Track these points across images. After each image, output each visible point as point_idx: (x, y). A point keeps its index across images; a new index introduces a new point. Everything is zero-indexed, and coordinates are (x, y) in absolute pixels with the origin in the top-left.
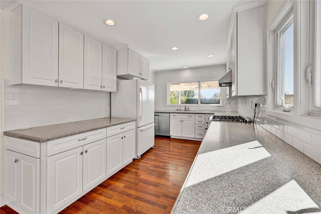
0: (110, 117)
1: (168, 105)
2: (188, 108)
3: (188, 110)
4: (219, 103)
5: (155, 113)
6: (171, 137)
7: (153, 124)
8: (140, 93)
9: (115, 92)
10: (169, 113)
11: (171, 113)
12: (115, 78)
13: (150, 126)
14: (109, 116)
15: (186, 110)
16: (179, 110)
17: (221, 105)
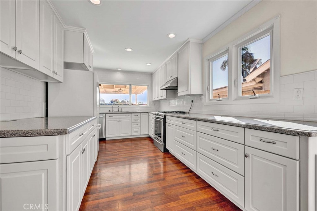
3: (121, 111)
6: (106, 139)
8: (97, 88)
10: (105, 114)
15: (118, 111)
16: (111, 111)
17: (148, 106)
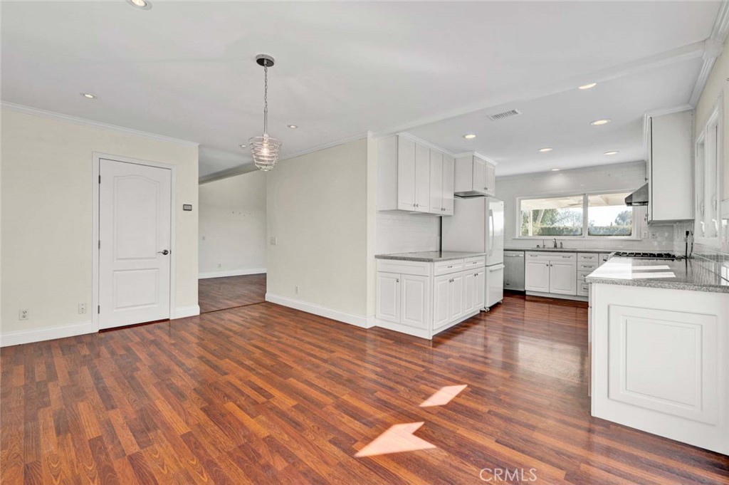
0: (441, 250)
1: (517, 237)
2: (561, 243)
3: (561, 247)
4: (630, 235)
5: (504, 250)
6: (527, 293)
7: (502, 266)
8: (491, 217)
9: (450, 216)
10: (524, 251)
11: (528, 250)
12: (452, 197)
13: (497, 268)
14: (438, 249)
15: (555, 246)
16: (541, 246)
17: (634, 236)
